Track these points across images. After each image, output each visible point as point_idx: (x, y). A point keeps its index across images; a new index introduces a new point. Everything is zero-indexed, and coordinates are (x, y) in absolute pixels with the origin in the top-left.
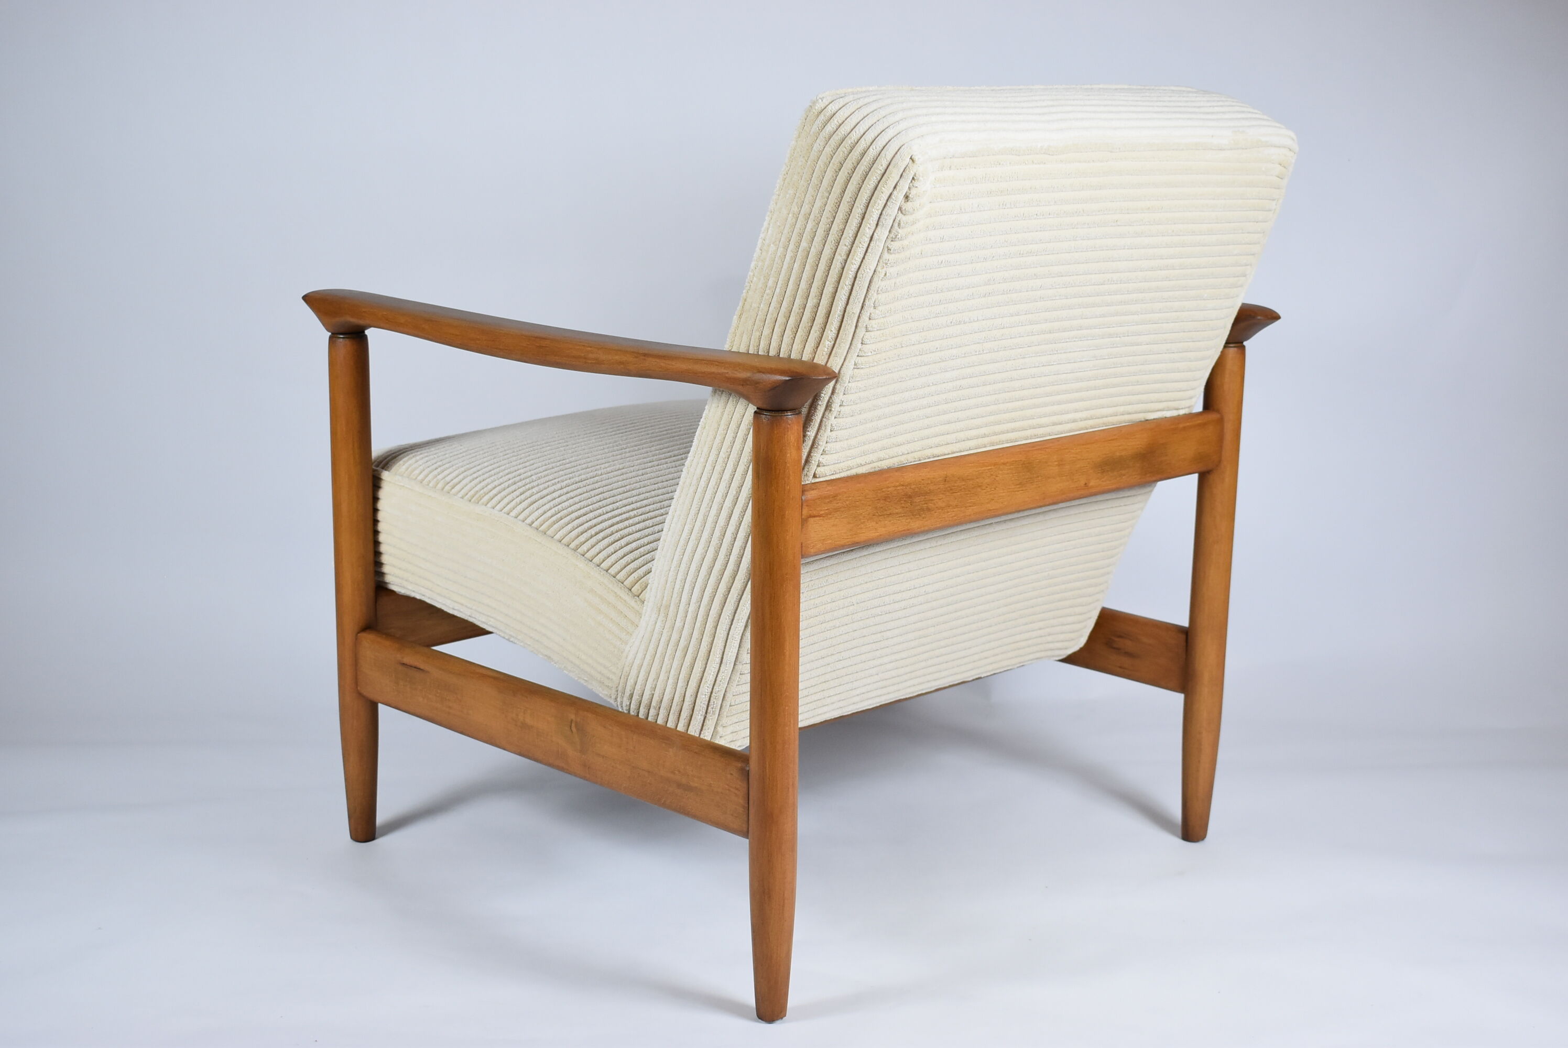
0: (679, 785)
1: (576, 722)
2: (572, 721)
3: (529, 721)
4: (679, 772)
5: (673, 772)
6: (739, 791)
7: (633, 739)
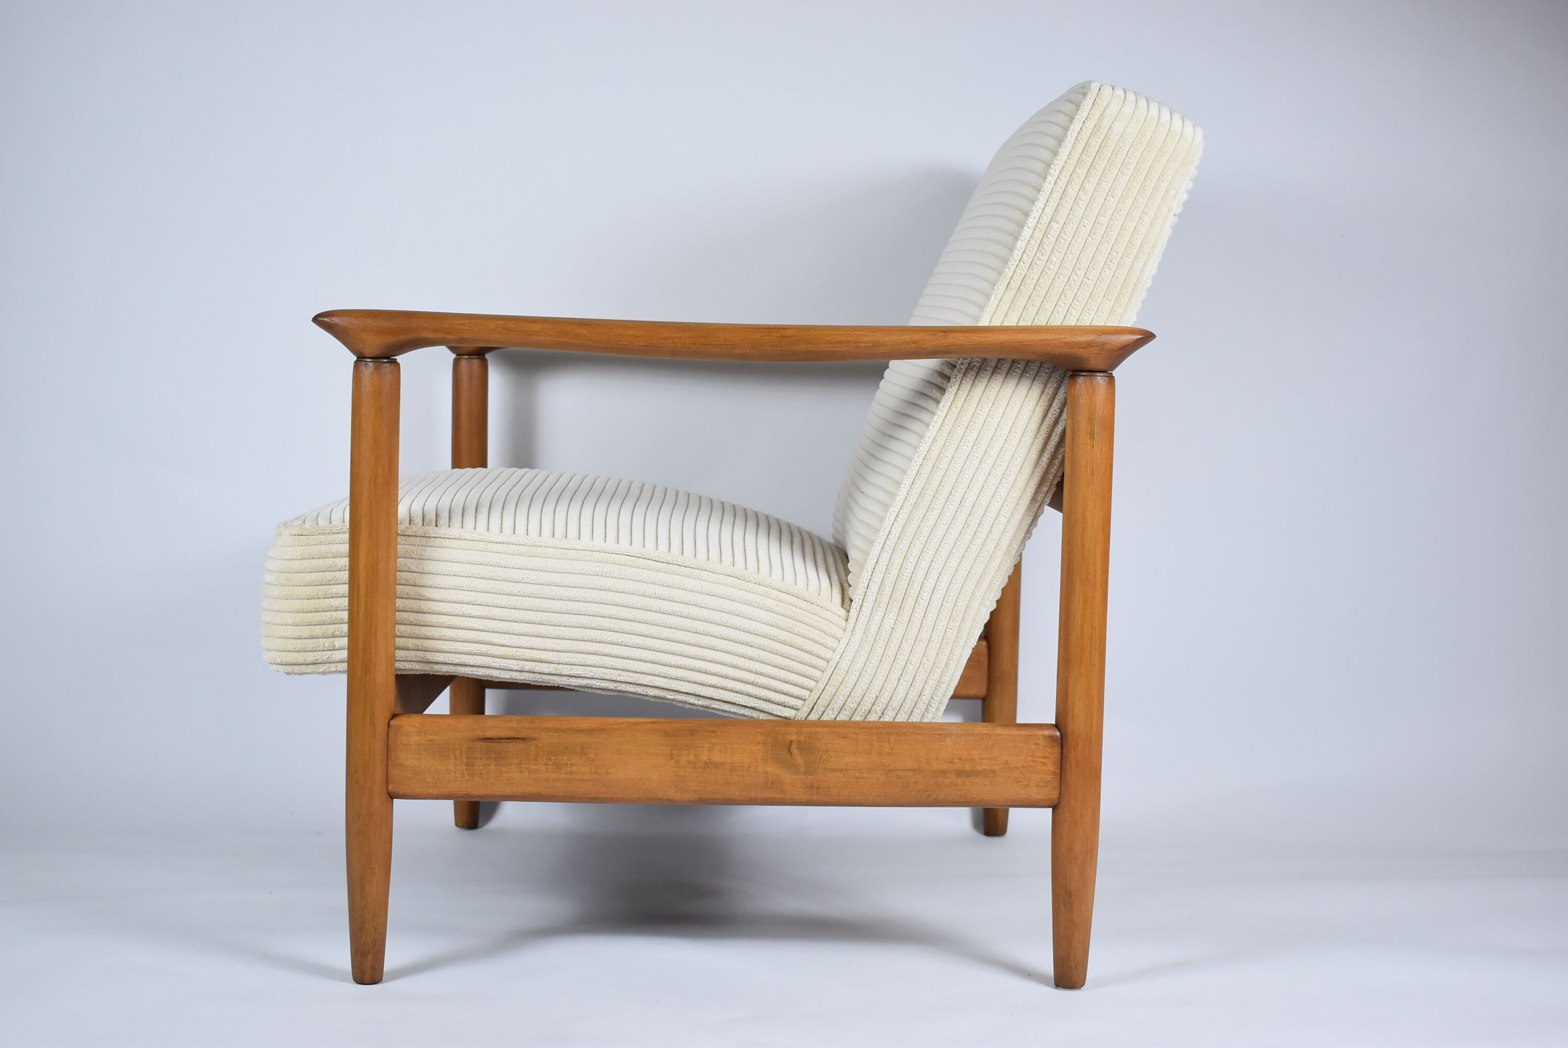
0: (959, 773)
1: (799, 742)
2: (791, 742)
3: (717, 757)
4: (960, 759)
5: (952, 762)
6: (1048, 758)
7: (889, 741)
